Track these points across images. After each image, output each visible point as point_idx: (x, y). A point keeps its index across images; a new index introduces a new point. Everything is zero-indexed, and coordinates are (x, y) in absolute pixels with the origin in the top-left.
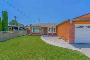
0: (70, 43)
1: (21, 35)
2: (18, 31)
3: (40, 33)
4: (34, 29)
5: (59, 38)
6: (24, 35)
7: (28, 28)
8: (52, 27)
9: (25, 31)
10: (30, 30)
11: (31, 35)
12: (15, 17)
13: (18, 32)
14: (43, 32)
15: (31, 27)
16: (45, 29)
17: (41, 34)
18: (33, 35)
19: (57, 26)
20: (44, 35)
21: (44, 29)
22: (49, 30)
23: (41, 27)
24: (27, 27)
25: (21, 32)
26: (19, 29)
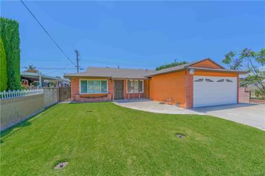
3: (106, 96)
11: (75, 101)
13: (43, 95)
15: (75, 79)
19: (151, 78)
21: (116, 85)
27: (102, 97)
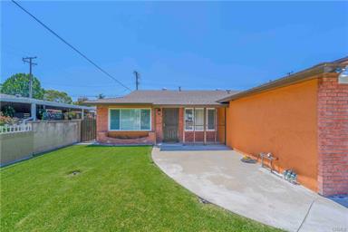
0: (331, 196)
1: (50, 148)
2: (29, 125)
3: (146, 135)
4: (115, 114)
5: (243, 160)
6: (64, 147)
7: (86, 112)
8: (200, 106)
9: (71, 124)
10: (95, 121)
11: (102, 144)
12: (30, 61)
13: (31, 133)
14: (159, 128)
15: (103, 107)
16: (171, 114)
17: (152, 137)
18: (114, 145)
19: (228, 103)
20: (164, 141)
22: (190, 122)
23: (150, 105)
24: (83, 108)
25: (47, 132)
26: (39, 117)
27: (141, 137)
